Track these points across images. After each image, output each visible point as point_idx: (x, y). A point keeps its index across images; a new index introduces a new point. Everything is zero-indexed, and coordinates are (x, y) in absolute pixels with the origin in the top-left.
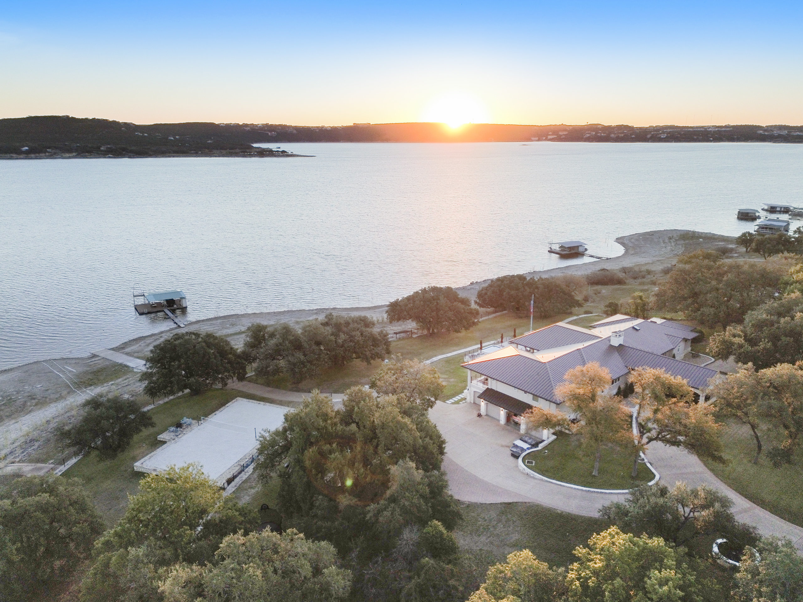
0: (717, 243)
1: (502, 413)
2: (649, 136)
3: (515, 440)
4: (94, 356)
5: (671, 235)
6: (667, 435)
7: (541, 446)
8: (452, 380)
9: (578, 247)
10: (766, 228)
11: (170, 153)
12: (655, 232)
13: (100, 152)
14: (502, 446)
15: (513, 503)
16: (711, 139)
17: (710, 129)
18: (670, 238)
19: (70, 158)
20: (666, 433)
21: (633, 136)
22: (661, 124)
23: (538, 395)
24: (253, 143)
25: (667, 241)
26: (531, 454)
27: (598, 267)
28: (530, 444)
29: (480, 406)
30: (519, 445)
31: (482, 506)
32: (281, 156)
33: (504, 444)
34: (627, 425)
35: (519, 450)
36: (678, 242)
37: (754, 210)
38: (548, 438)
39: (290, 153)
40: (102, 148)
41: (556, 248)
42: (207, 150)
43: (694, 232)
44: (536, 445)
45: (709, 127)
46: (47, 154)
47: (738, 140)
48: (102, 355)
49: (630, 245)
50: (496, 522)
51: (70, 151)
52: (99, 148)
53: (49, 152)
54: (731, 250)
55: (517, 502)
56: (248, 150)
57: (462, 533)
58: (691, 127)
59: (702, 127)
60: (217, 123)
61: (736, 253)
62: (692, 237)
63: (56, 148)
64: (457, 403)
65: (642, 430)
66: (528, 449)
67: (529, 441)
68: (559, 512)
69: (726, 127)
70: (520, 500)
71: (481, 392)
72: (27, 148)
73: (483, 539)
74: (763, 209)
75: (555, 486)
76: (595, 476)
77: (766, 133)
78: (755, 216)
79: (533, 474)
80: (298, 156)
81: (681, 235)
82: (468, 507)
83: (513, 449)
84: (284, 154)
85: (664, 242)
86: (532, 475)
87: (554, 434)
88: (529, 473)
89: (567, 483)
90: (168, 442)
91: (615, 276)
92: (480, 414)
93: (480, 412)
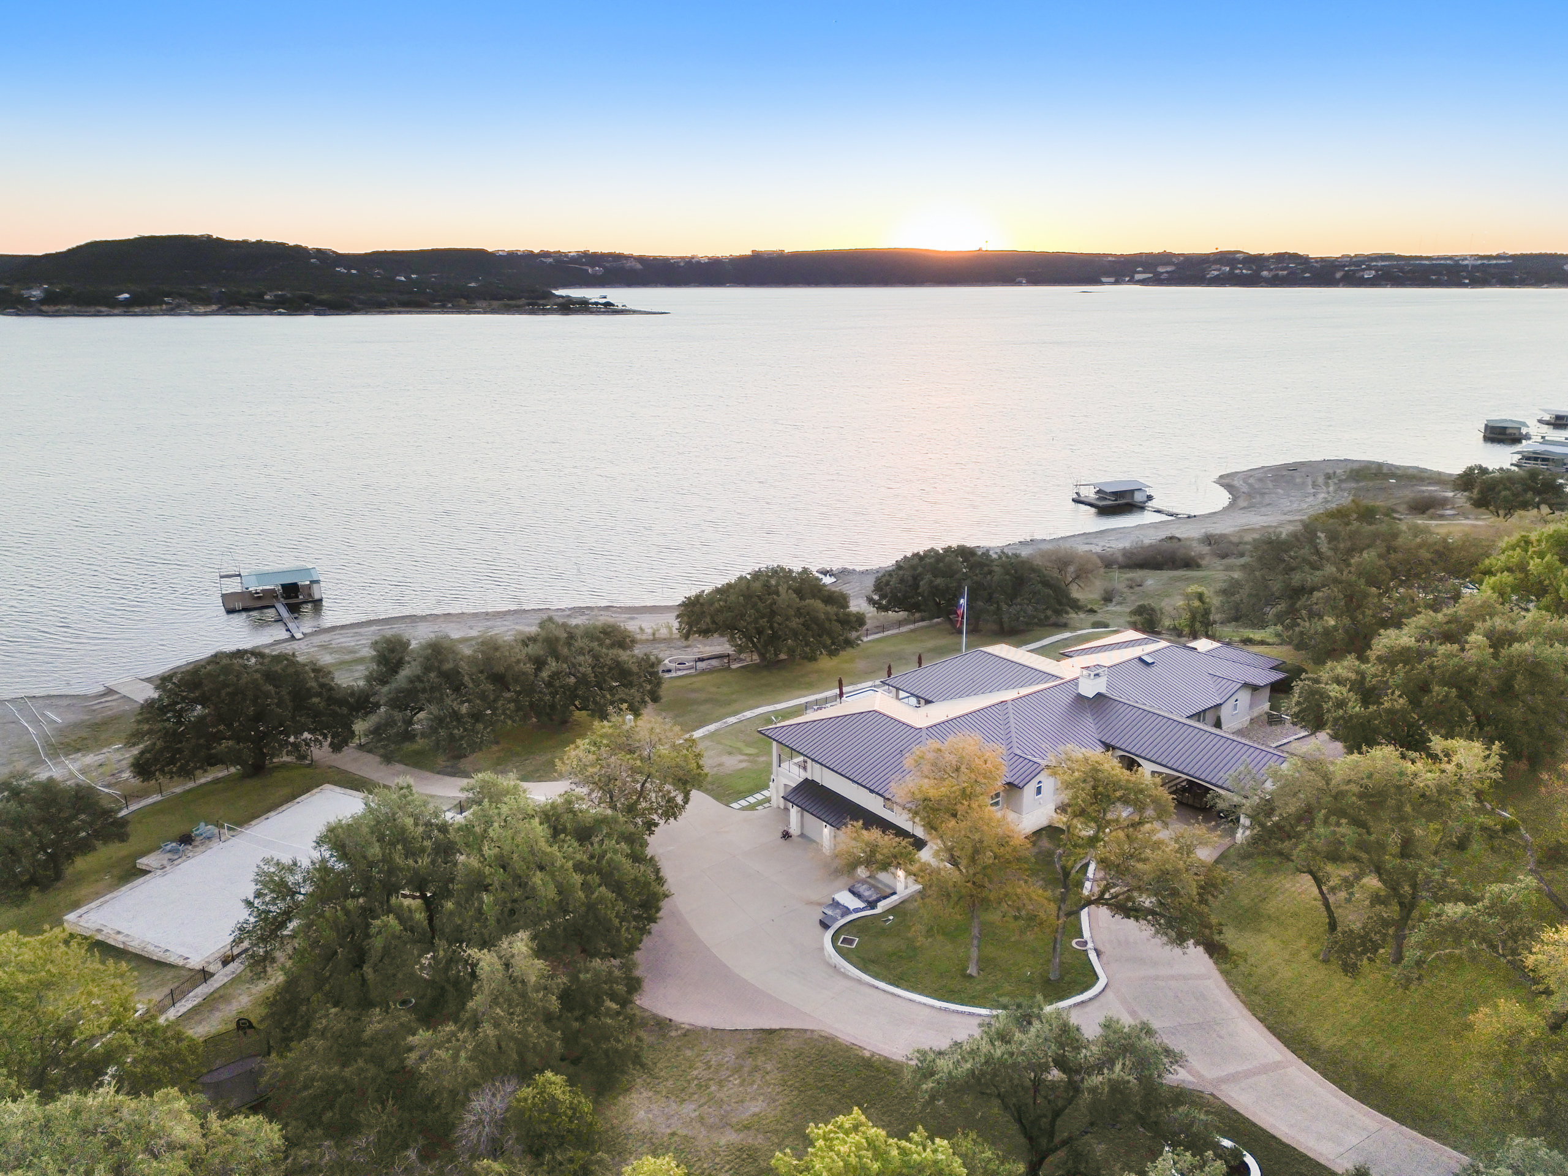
0: (1424, 488)
1: (826, 836)
2: (1339, 275)
3: (839, 890)
4: (110, 692)
5: (1331, 471)
7: (883, 906)
9: (1132, 492)
10: (1536, 459)
11: (392, 305)
12: (1302, 464)
13: (262, 304)
14: (810, 903)
15: (781, 1029)
16: (1467, 281)
17: (1466, 262)
18: (1328, 477)
19: (205, 314)
21: (1307, 275)
22: (1367, 252)
24: (556, 288)
25: (1321, 480)
26: (857, 923)
27: (1163, 534)
28: (864, 902)
30: (841, 902)
32: (604, 313)
33: (815, 897)
35: (837, 913)
36: (1344, 485)
37: (1520, 423)
39: (620, 307)
40: (267, 297)
41: (1090, 493)
42: (463, 301)
43: (1380, 465)
44: (875, 903)
45: (1465, 258)
46: (164, 307)
47: (1523, 283)
48: (124, 691)
49: (1245, 489)
50: (729, 1073)
51: (206, 300)
52: (261, 296)
53: (167, 303)
54: (1443, 503)
56: (541, 302)
57: (650, 1094)
58: (1427, 258)
59: (1450, 258)
60: (490, 250)
61: (1453, 508)
62: (1376, 475)
63: (181, 295)
64: (752, 807)
66: (856, 910)
67: (867, 894)
68: (867, 1054)
69: (1498, 257)
71: (794, 786)
72: (127, 295)
73: (689, 1110)
74: (1540, 421)
76: (971, 976)
78: (1521, 434)
80: (634, 312)
81: (1352, 471)
82: (685, 1035)
83: (826, 911)
84: (608, 308)
85: (1315, 485)
88: (836, 963)
89: (907, 990)
90: (150, 872)
91: (1180, 552)
92: (787, 832)
93: (788, 827)
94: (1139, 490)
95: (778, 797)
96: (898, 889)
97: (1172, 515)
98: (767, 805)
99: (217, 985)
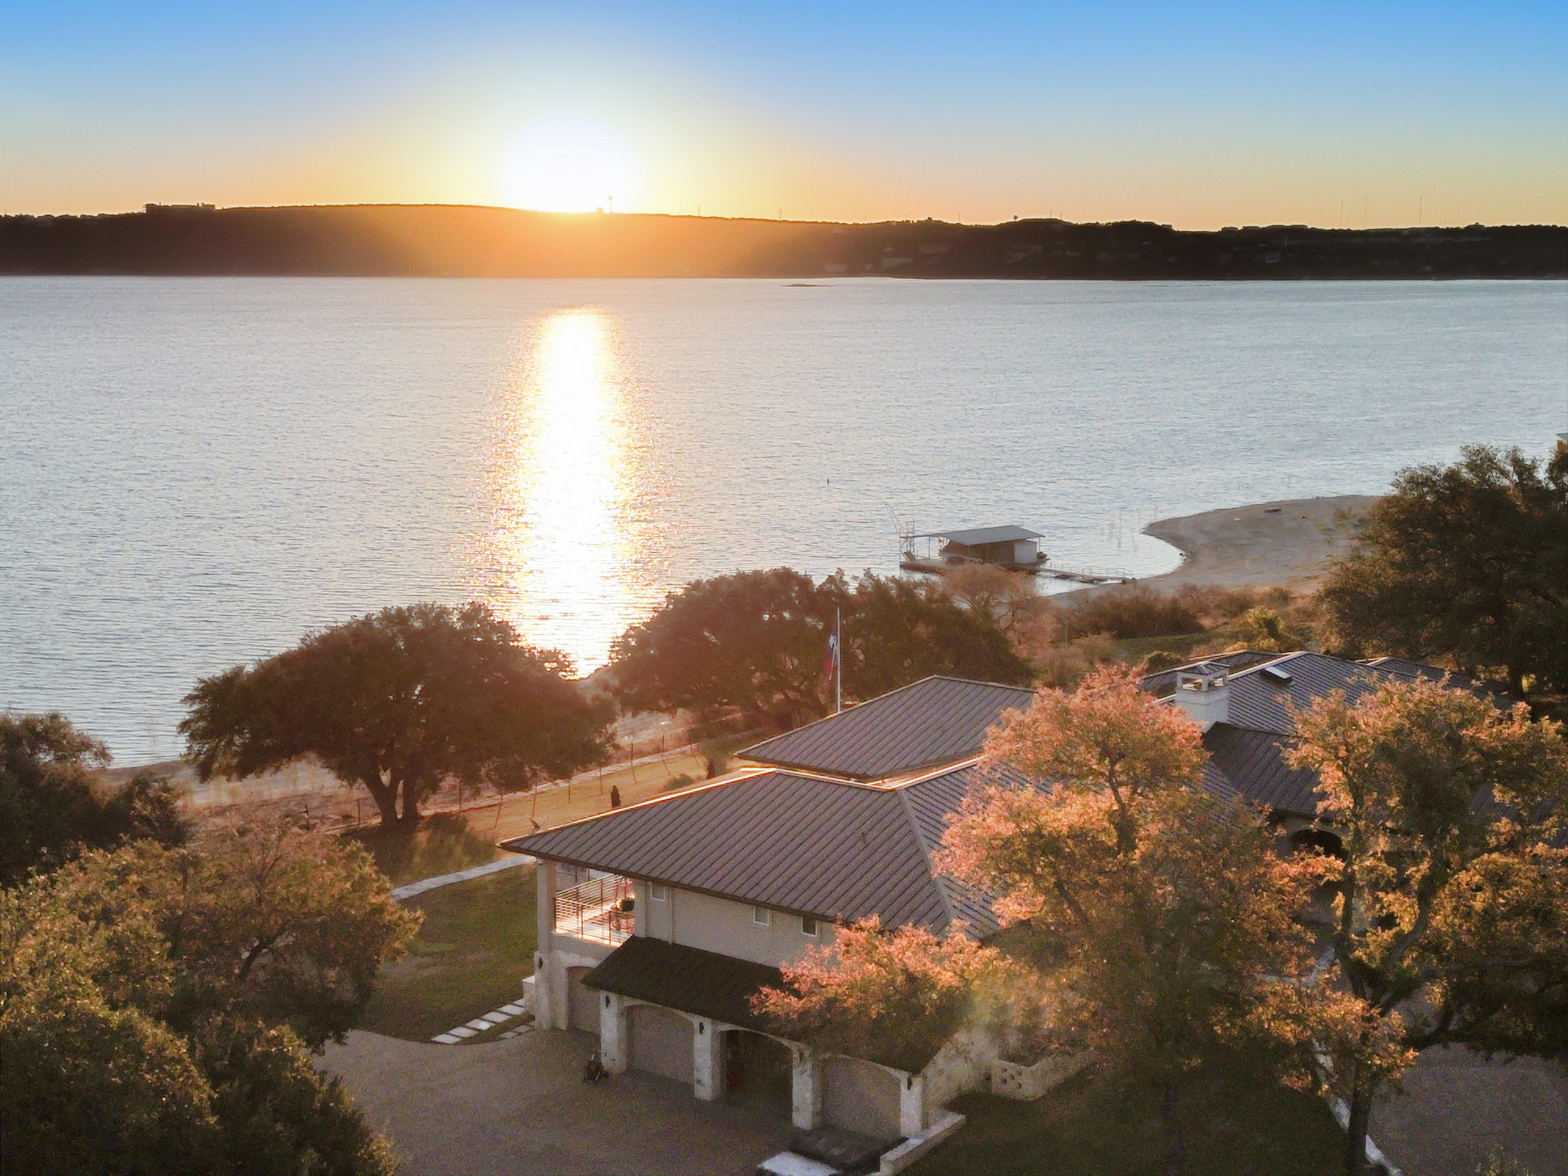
2: (1224, 261)
9: (1011, 544)
22: (1260, 223)
25: (1330, 524)
29: (594, 1027)
38: (925, 1125)
41: (931, 550)
49: (1201, 540)
64: (487, 1037)
69: (1470, 231)
71: (599, 963)
87: (949, 1105)
91: (1159, 606)
92: (599, 1066)
93: (598, 1055)
94: (1022, 541)
95: (553, 1003)
96: (904, 1132)
97: (1091, 581)
98: (522, 1028)
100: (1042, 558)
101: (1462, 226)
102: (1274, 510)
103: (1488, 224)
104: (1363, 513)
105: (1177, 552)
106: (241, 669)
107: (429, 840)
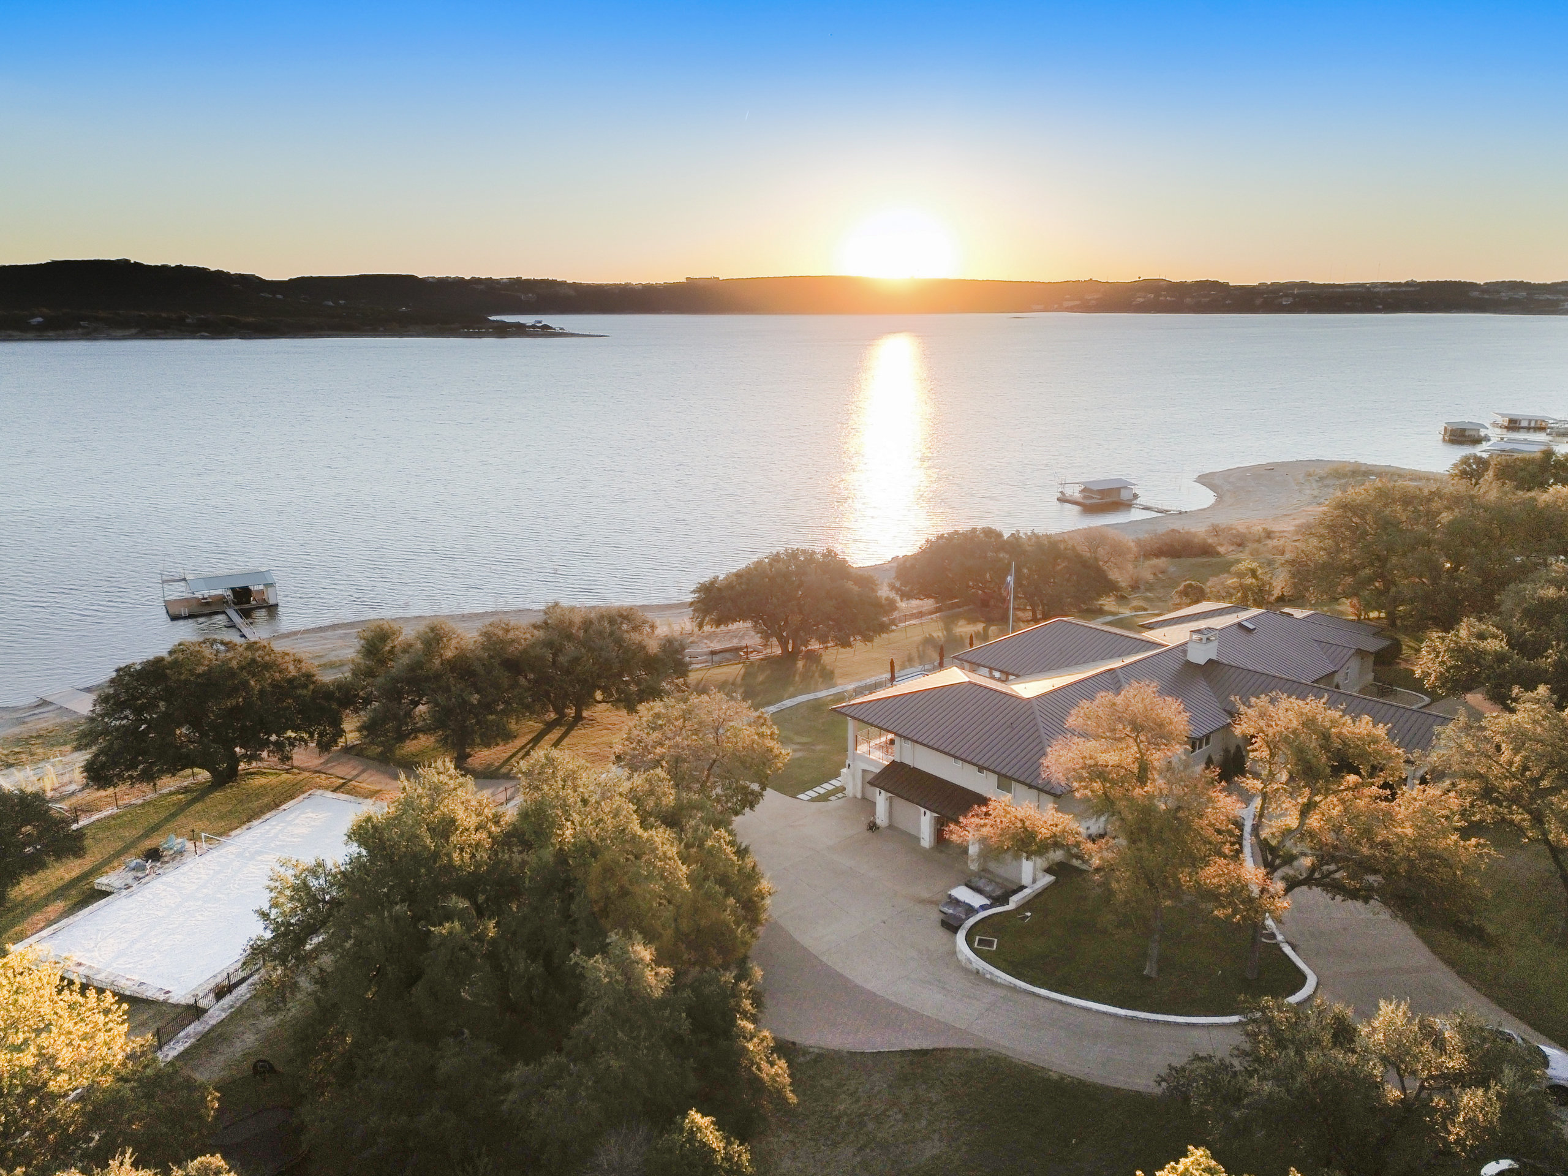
1: (925, 824)
2: (1258, 301)
3: (955, 886)
4: (43, 702)
5: (1309, 470)
6: (1336, 871)
7: (1014, 902)
8: (819, 747)
9: (1118, 489)
12: (1277, 464)
13: (184, 328)
14: (922, 901)
16: (1380, 307)
17: (1377, 289)
18: (1309, 475)
19: (124, 338)
20: (1333, 867)
21: (1228, 301)
22: (1282, 281)
23: (1009, 774)
24: (492, 314)
25: (1302, 479)
26: (990, 921)
27: (1161, 529)
28: (989, 897)
29: (874, 804)
30: (961, 898)
31: (854, 1057)
32: (541, 336)
33: (925, 895)
34: (1232, 844)
35: (960, 912)
36: (1326, 482)
37: (1479, 424)
38: (1034, 881)
39: (558, 330)
40: (188, 321)
41: (1074, 492)
42: (395, 325)
43: (1358, 465)
44: (1003, 899)
45: (1375, 286)
46: (80, 331)
47: (1432, 308)
48: (60, 701)
49: (1227, 487)
50: (884, 1106)
51: (125, 324)
52: (182, 319)
53: (83, 327)
55: (943, 1050)
57: (791, 1137)
58: (1340, 286)
59: (1362, 285)
60: (420, 277)
62: (1354, 473)
63: (98, 319)
64: (823, 798)
65: (1270, 858)
66: (984, 908)
67: (988, 889)
68: (1055, 1077)
69: (1408, 284)
70: (953, 1044)
71: (878, 771)
72: (40, 319)
74: (1494, 424)
75: (1050, 1006)
76: (1149, 978)
77: (1486, 296)
78: (1479, 436)
79: (991, 973)
80: (573, 335)
81: (1331, 470)
82: (816, 1061)
83: (945, 909)
84: (546, 331)
85: (1296, 482)
86: (988, 976)
87: (1048, 871)
88: (981, 970)
90: (113, 893)
91: (1196, 540)
92: (875, 824)
93: (874, 818)
94: (1125, 487)
95: (855, 785)
96: (1024, 882)
97: (1162, 512)
98: (840, 795)
99: (213, 1022)
100: (1136, 496)
101: (1403, 281)
102: (1271, 468)
103: (1419, 280)
104: (1321, 472)
105: (1213, 494)
106: (718, 577)
107: (804, 666)
